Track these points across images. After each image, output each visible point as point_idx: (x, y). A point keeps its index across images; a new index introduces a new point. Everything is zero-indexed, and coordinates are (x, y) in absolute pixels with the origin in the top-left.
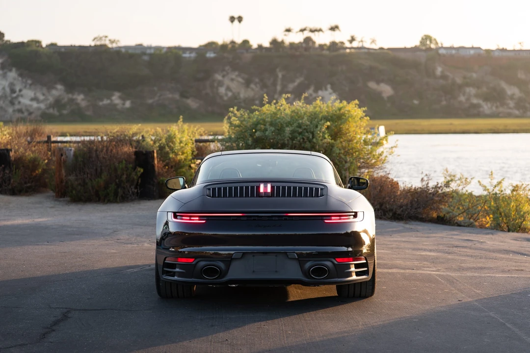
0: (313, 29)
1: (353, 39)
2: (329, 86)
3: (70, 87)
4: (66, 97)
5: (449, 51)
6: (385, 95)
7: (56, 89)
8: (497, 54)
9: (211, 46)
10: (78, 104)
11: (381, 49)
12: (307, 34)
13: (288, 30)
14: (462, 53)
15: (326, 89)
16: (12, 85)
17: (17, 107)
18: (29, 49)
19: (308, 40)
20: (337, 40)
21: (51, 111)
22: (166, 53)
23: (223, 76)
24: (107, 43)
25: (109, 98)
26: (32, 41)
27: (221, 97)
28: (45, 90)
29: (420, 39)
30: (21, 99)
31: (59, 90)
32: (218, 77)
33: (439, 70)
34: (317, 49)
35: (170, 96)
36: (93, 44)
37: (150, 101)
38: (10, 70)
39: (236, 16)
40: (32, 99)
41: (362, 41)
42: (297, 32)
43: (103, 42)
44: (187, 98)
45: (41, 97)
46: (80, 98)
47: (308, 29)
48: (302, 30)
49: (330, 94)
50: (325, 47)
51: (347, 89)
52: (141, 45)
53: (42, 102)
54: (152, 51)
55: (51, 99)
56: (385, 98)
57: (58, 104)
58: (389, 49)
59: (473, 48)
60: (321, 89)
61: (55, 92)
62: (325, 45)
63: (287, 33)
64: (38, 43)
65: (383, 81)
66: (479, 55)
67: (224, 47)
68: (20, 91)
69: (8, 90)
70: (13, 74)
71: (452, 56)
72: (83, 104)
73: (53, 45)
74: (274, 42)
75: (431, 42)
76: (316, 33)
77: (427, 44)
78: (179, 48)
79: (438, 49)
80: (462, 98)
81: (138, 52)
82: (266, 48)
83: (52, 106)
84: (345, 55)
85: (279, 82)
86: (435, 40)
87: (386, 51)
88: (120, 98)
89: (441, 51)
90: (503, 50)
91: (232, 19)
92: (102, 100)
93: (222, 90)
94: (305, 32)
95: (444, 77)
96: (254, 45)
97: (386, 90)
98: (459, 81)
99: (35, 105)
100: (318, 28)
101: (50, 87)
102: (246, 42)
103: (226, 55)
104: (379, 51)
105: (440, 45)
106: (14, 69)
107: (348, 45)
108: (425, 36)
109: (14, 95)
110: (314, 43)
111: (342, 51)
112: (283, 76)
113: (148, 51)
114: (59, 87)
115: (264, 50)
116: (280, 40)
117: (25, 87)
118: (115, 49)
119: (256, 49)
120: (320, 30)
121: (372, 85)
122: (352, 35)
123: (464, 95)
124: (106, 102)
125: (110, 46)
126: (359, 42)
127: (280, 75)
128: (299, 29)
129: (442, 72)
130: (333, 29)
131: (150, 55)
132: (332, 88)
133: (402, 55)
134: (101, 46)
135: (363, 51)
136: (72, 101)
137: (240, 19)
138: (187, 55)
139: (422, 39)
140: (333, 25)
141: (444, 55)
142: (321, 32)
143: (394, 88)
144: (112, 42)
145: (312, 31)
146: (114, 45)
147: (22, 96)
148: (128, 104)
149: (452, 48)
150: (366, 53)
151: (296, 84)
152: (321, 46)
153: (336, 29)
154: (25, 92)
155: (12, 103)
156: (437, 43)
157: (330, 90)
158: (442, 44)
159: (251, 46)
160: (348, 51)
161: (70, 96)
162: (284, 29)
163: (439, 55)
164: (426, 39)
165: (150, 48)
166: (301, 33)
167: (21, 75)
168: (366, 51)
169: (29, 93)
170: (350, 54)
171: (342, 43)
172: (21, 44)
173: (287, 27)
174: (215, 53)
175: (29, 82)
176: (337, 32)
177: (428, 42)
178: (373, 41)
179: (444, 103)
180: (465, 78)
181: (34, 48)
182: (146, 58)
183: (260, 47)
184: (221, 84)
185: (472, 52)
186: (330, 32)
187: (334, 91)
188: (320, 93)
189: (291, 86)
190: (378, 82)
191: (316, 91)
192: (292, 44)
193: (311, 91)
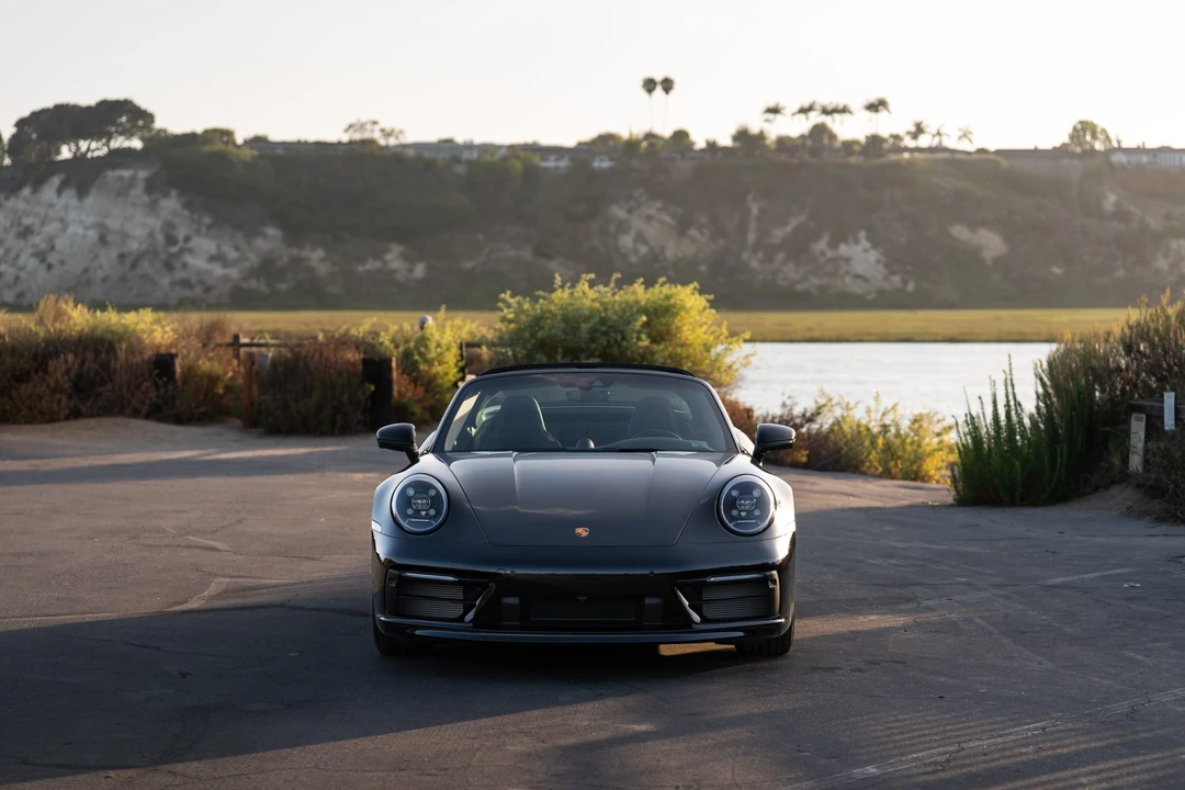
0: (830, 108)
1: (919, 130)
2: (862, 234)
3: (295, 233)
4: (286, 254)
5: (1134, 159)
6: (988, 255)
7: (264, 235)
9: (605, 142)
10: (311, 270)
11: (982, 151)
12: (816, 118)
13: (774, 110)
14: (1163, 160)
15: (857, 242)
16: (169, 227)
17: (180, 275)
18: (208, 148)
19: (820, 130)
20: (885, 133)
21: (253, 284)
22: (505, 159)
23: (630, 211)
24: (377, 136)
25: (378, 256)
26: (215, 131)
27: (624, 257)
28: (240, 239)
29: (1070, 130)
30: (189, 259)
31: (270, 240)
32: (619, 212)
33: (1110, 200)
34: (838, 150)
35: (512, 253)
36: (345, 138)
37: (468, 265)
38: (166, 195)
39: (658, 78)
40: (212, 259)
41: (939, 134)
42: (793, 114)
43: (367, 135)
44: (549, 257)
45: (232, 255)
46: (315, 256)
47: (817, 107)
48: (804, 111)
49: (866, 251)
50: (857, 148)
51: (903, 240)
52: (450, 141)
53: (234, 263)
54: (475, 155)
55: (253, 259)
56: (989, 262)
57: (267, 268)
58: (998, 152)
60: (845, 241)
61: (261, 244)
62: (856, 142)
63: (771, 116)
64: (226, 134)
65: (984, 223)
67: (631, 145)
68: (187, 239)
69: (160, 238)
70: (171, 204)
71: (1140, 168)
72: (323, 270)
73: (258, 142)
74: (742, 136)
75: (1094, 136)
76: (836, 116)
77: (1086, 142)
78: (534, 148)
79: (1111, 151)
80: (1162, 263)
81: (442, 156)
82: (725, 149)
83: (253, 273)
84: (898, 165)
85: (753, 224)
86: (1104, 131)
87: (991, 157)
88: (404, 257)
89: (1117, 158)
91: (650, 85)
92: (362, 261)
93: (626, 241)
94: (812, 114)
95: (1121, 215)
96: (700, 144)
97: (991, 243)
98: (1155, 223)
99: (218, 270)
100: (841, 107)
101: (252, 231)
102: (681, 136)
103: (635, 163)
104: (975, 157)
105: (1115, 145)
106: (174, 193)
107: (908, 142)
108: (1081, 122)
109: (174, 249)
110: (832, 136)
111: (895, 157)
112: (762, 211)
113: (466, 155)
114: (271, 231)
115: (720, 154)
116: (755, 130)
117: (198, 232)
118: (393, 150)
119: (702, 150)
120: (844, 110)
121: (960, 232)
122: (918, 120)
123: (1166, 256)
124: (372, 265)
125: (382, 142)
126: (934, 136)
127: (755, 210)
128: (796, 109)
129: (1116, 204)
130: (876, 106)
131: (470, 163)
132: (869, 239)
133: (1030, 167)
134: (364, 142)
135: (940, 156)
136: (297, 262)
137: (667, 85)
138: (550, 164)
139: (1075, 129)
140: (873, 98)
141: (1123, 167)
142: (845, 117)
143: (1008, 240)
144: (387, 134)
145: (826, 112)
146: (392, 141)
147: (190, 251)
148: (420, 270)
149: (1141, 150)
150: (946, 161)
151: (789, 228)
152: (849, 146)
153: (880, 108)
154: (196, 242)
155: (169, 266)
156: (1108, 138)
157: (865, 244)
158: (1119, 142)
159: (693, 144)
160: (906, 155)
161: (295, 251)
162: (764, 108)
163: (1111, 165)
164: (1084, 130)
165: (469, 146)
166: (802, 116)
167: (188, 205)
168: (947, 155)
169: (205, 245)
170: (911, 163)
171: (894, 138)
172: (191, 139)
173: (771, 104)
174: (611, 159)
175: (207, 220)
176: (883, 114)
177: (1088, 138)
178: (965, 135)
179: (1121, 273)
180: (1168, 217)
181: (219, 146)
182: (460, 170)
183: (712, 146)
184: (623, 227)
186: (868, 114)
187: (875, 245)
188: (843, 249)
189: (779, 234)
190: (974, 226)
191: (834, 244)
192: (782, 142)
193: (821, 245)
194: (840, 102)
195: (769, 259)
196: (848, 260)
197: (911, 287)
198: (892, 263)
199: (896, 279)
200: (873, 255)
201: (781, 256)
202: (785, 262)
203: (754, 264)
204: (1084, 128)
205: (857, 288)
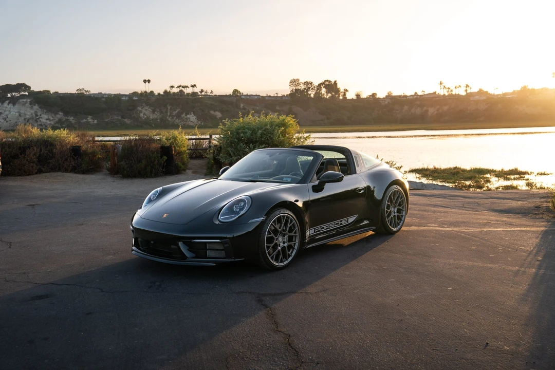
1: (202, 91)
2: (192, 113)
3: (66, 114)
4: (64, 118)
5: (246, 97)
6: (218, 117)
8: (267, 98)
9: (135, 94)
10: (70, 122)
11: (216, 95)
12: (181, 88)
13: (172, 87)
14: (252, 98)
16: (36, 112)
18: (44, 94)
19: (181, 91)
20: (195, 91)
22: (114, 97)
23: (142, 108)
25: (86, 118)
26: (46, 91)
27: (141, 118)
28: (53, 115)
29: (233, 91)
31: (60, 115)
32: (140, 108)
33: (242, 106)
34: (185, 95)
35: (116, 118)
36: (77, 92)
37: (107, 120)
38: (35, 105)
39: (147, 80)
40: (47, 119)
41: (206, 92)
42: (176, 88)
43: (82, 92)
44: (125, 118)
45: (52, 118)
46: (71, 119)
47: (181, 86)
48: (179, 87)
50: (190, 95)
51: (200, 114)
52: (101, 93)
53: (52, 120)
54: (107, 96)
55: (57, 119)
57: (60, 121)
58: (219, 96)
59: (256, 95)
60: (189, 114)
61: (58, 116)
62: (189, 93)
64: (48, 91)
65: (217, 110)
66: (259, 99)
67: (142, 94)
68: (40, 115)
69: (34, 115)
70: (36, 107)
71: (247, 99)
72: (73, 122)
73: (56, 93)
74: (165, 92)
76: (185, 88)
78: (120, 95)
79: (241, 96)
81: (100, 96)
82: (162, 95)
83: (57, 122)
84: (199, 98)
85: (169, 111)
86: (239, 91)
87: (217, 97)
88: (92, 119)
89: (243, 97)
90: (270, 96)
91: (145, 81)
92: (83, 120)
93: (142, 115)
94: (180, 88)
95: (244, 109)
96: (156, 93)
97: (218, 115)
98: (251, 110)
99: (48, 122)
101: (56, 113)
102: (152, 92)
103: (143, 98)
104: (214, 97)
105: (242, 94)
106: (37, 105)
107: (199, 94)
108: (235, 89)
109: (38, 117)
110: (184, 93)
111: (198, 97)
112: (171, 108)
113: (105, 96)
114: (61, 113)
116: (168, 91)
117: (43, 113)
118: (88, 95)
119: (157, 95)
120: (187, 87)
121: (212, 112)
122: (202, 89)
124: (85, 121)
125: (85, 93)
127: (169, 108)
130: (194, 86)
131: (106, 98)
133: (225, 99)
134: (81, 93)
135: (207, 96)
136: (67, 120)
137: (149, 81)
138: (124, 98)
140: (193, 84)
141: (244, 99)
143: (222, 114)
144: (86, 91)
145: (183, 87)
146: (88, 93)
147: (41, 118)
148: (96, 122)
149: (247, 95)
150: (208, 98)
151: (177, 112)
154: (43, 116)
155: (36, 121)
156: (240, 93)
157: (193, 115)
161: (66, 118)
162: (170, 86)
163: (242, 98)
165: (105, 94)
167: (40, 108)
168: (209, 96)
169: (45, 116)
170: (201, 97)
171: (197, 93)
172: (40, 92)
173: (172, 85)
174: (137, 97)
175: (45, 111)
176: (195, 88)
177: (236, 93)
178: (212, 92)
180: (253, 109)
181: (47, 94)
182: (104, 99)
183: (159, 94)
184: (141, 112)
185: (256, 97)
186: (191, 88)
187: (195, 115)
188: (188, 116)
189: (174, 113)
190: (215, 111)
191: (186, 115)
192: (174, 93)
193: (184, 115)
194: (186, 85)
195: (172, 118)
196: (189, 118)
197: (203, 124)
198: (199, 119)
199: (200, 122)
200: (194, 117)
201: (175, 118)
202: (176, 119)
203: (169, 119)
204: (235, 91)
205: (191, 124)
